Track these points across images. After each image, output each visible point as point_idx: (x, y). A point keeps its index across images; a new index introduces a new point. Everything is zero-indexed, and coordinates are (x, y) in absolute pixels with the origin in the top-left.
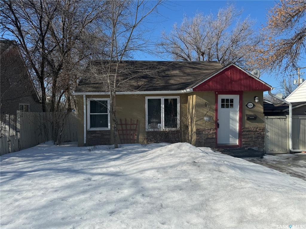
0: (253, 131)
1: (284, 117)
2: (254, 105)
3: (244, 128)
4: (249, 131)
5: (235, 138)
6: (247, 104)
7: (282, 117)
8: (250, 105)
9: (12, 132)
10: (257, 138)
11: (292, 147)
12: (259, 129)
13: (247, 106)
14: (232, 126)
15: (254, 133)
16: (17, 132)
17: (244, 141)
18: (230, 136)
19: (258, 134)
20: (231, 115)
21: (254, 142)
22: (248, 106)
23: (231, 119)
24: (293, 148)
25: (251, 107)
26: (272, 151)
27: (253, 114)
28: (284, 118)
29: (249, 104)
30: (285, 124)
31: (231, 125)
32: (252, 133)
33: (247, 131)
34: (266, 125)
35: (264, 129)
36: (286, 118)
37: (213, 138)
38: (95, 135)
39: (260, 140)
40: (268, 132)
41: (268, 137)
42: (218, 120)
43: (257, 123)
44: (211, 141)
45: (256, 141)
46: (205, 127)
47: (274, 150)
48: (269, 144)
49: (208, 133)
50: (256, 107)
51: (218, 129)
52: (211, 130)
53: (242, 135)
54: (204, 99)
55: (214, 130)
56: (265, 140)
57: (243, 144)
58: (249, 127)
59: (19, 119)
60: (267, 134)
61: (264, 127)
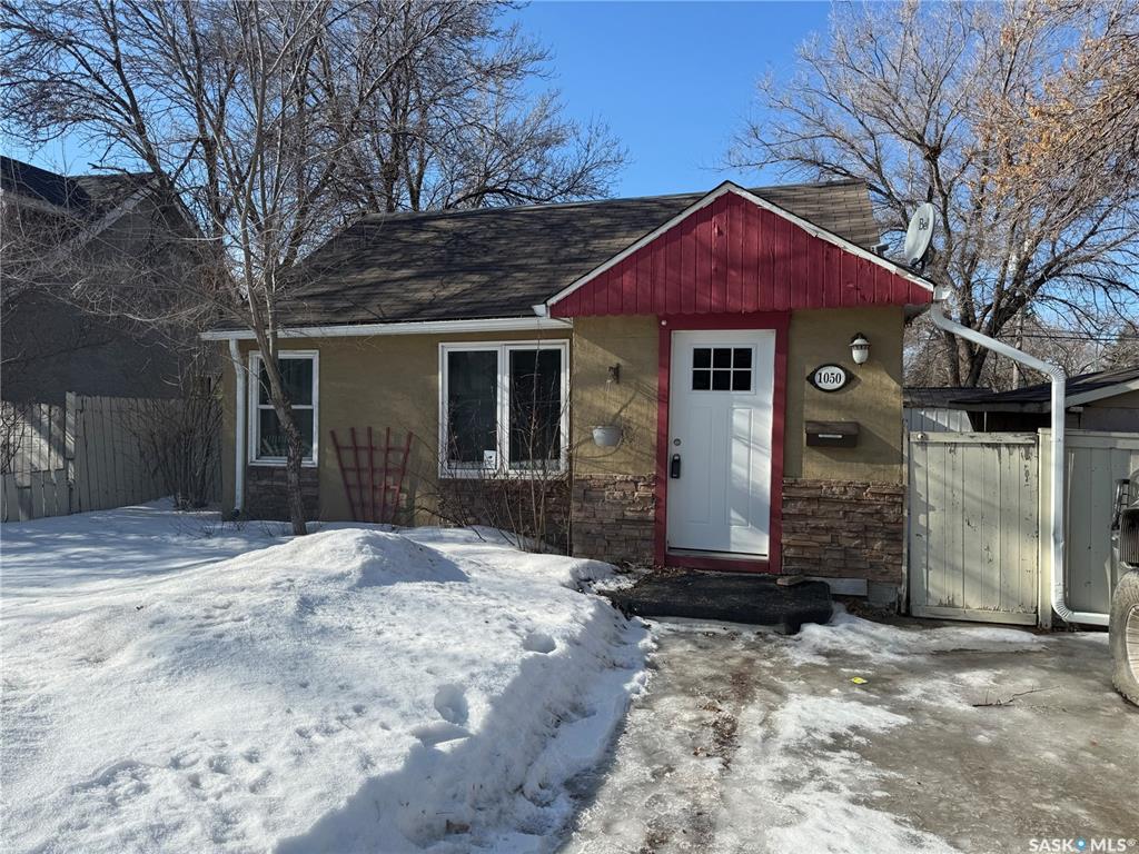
0: (839, 502)
1: (1021, 438)
2: (850, 379)
3: (791, 486)
4: (818, 500)
5: (757, 525)
6: (813, 374)
7: (1009, 437)
8: (831, 378)
9: (56, 461)
10: (864, 533)
11: (1060, 596)
12: (873, 494)
13: (811, 379)
14: (743, 472)
15: (845, 513)
16: (66, 460)
17: (795, 546)
18: (734, 515)
19: (871, 515)
20: (739, 420)
21: (845, 551)
22: (817, 378)
23: (739, 438)
24: (1069, 603)
25: (836, 385)
26: (951, 605)
27: (843, 419)
28: (1019, 445)
29: (824, 372)
30: (1027, 473)
31: (738, 469)
32: (838, 512)
33: (809, 500)
34: (919, 476)
35: (900, 496)
36: (1033, 445)
37: (642, 521)
38: (270, 483)
39: (878, 545)
40: (928, 508)
41: (924, 537)
42: (677, 442)
43: (866, 462)
44: (637, 534)
45: (854, 552)
46: (614, 472)
47: (957, 603)
48: (930, 572)
49: (625, 496)
50: (859, 386)
51: (672, 483)
52: (636, 483)
53: (783, 517)
54: (610, 351)
55: (648, 486)
56: (905, 551)
57: (786, 557)
58: (818, 481)
59: (70, 419)
60: (922, 518)
61: (905, 482)
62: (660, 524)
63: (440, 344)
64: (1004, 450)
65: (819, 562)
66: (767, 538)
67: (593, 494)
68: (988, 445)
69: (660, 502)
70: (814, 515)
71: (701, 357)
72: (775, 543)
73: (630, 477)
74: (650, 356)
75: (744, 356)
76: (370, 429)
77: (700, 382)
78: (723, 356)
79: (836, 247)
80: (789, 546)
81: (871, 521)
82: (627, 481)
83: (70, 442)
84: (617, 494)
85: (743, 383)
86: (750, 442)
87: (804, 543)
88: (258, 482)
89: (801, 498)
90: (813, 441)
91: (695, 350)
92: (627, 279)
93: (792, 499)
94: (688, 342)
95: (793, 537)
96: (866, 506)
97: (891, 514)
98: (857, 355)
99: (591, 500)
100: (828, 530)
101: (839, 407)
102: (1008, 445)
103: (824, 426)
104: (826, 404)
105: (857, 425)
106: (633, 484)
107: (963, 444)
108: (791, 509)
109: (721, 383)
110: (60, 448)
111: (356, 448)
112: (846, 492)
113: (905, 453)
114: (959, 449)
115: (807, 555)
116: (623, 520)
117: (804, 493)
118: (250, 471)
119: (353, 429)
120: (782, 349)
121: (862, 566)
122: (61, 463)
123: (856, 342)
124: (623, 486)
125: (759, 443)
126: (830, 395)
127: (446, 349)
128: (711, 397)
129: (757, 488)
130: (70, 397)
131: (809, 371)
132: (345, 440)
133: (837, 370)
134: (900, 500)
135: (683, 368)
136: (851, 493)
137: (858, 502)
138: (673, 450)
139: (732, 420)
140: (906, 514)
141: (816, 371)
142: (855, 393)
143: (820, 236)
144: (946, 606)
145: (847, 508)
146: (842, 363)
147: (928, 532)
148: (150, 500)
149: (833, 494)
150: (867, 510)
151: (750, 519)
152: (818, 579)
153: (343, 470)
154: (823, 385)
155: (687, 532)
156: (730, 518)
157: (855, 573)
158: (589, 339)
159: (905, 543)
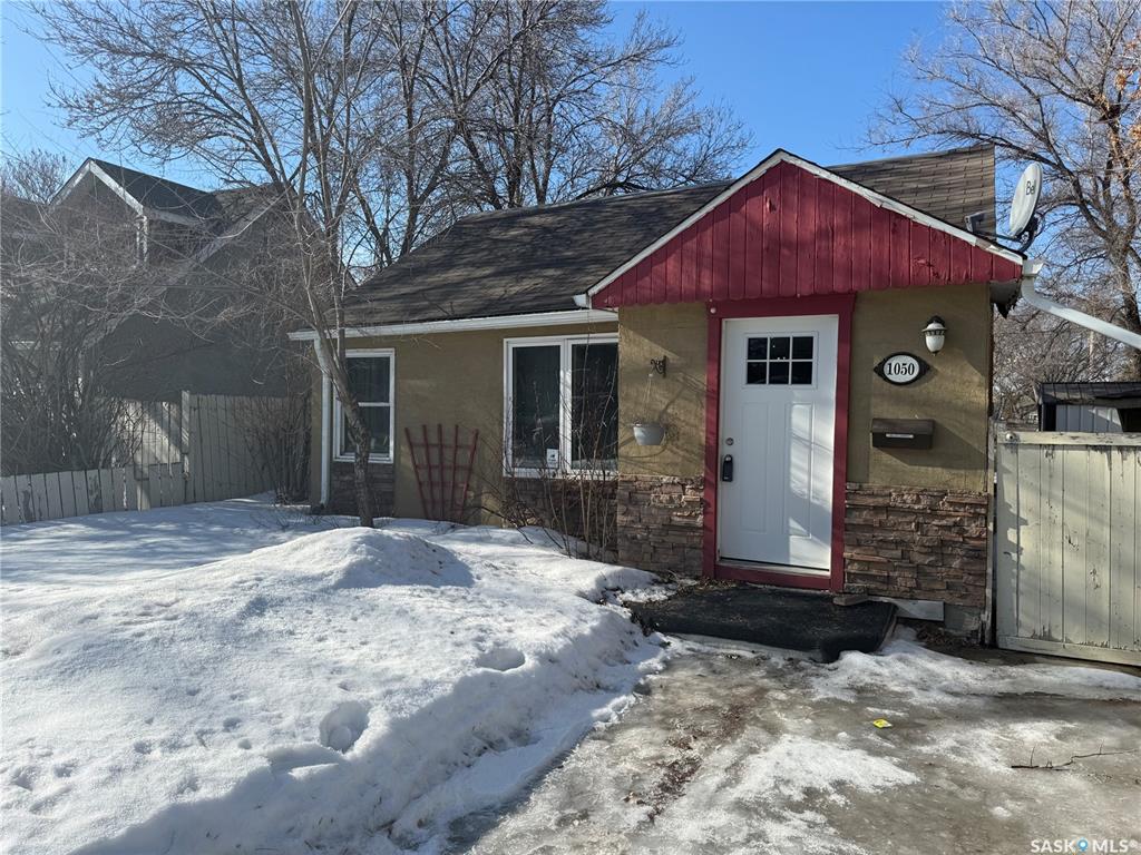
0: (910, 511)
1: (1137, 440)
2: (925, 369)
3: (855, 492)
4: (887, 509)
5: (819, 536)
6: (882, 364)
8: (902, 369)
9: (175, 455)
12: (951, 504)
13: (879, 371)
14: (804, 477)
15: (918, 525)
16: (183, 454)
17: (859, 561)
18: (793, 524)
19: (948, 528)
20: (799, 420)
22: (886, 370)
25: (909, 377)
26: (1048, 637)
27: (917, 416)
28: (1136, 448)
29: (894, 361)
31: (797, 472)
32: (909, 523)
33: (877, 509)
34: (1008, 485)
35: (988, 507)
37: (690, 528)
39: (956, 563)
40: (1018, 522)
41: (1014, 556)
42: (730, 441)
43: (943, 466)
44: (684, 541)
45: (928, 570)
46: (660, 473)
47: (1055, 635)
48: (1021, 598)
49: (671, 500)
50: (936, 378)
51: (721, 484)
52: (683, 486)
53: (847, 528)
54: (655, 343)
55: (696, 489)
56: (990, 571)
57: (849, 574)
58: (886, 487)
59: (186, 417)
60: (1011, 535)
61: (991, 491)
62: (710, 530)
63: (505, 340)
64: (1115, 453)
65: (889, 580)
66: (830, 550)
67: (639, 496)
68: (1095, 448)
69: (709, 507)
70: (882, 526)
71: (756, 347)
72: (837, 557)
73: (677, 480)
74: (699, 348)
75: (804, 346)
76: (440, 426)
77: (755, 376)
78: (780, 345)
79: (905, 217)
80: (852, 561)
81: (948, 535)
82: (673, 484)
83: (185, 437)
84: (664, 497)
85: (804, 375)
86: (810, 445)
87: (871, 559)
88: (341, 478)
89: (866, 507)
90: (881, 442)
91: (750, 340)
92: (672, 264)
93: (856, 508)
94: (742, 331)
95: (857, 551)
96: (943, 517)
97: (973, 529)
98: (930, 341)
99: (636, 503)
100: (897, 543)
101: (914, 403)
102: (1120, 448)
103: (893, 425)
104: (898, 400)
105: (933, 423)
106: (680, 488)
107: (1064, 447)
108: (857, 518)
109: (779, 376)
110: (178, 443)
111: (427, 445)
112: (918, 501)
113: (991, 457)
114: (1059, 453)
115: (874, 572)
116: (669, 526)
117: (870, 501)
118: (336, 468)
119: (424, 427)
120: (846, 337)
121: (938, 586)
122: (178, 456)
123: (931, 327)
124: (669, 489)
125: (821, 445)
126: (902, 389)
127: (511, 344)
128: (767, 391)
129: (817, 493)
130: (186, 395)
131: (876, 362)
132: (418, 437)
133: (909, 360)
134: (983, 511)
135: (736, 360)
136: (925, 502)
137: (933, 512)
138: (725, 450)
139: (790, 418)
140: (991, 527)
141: (885, 361)
142: (931, 387)
143: (885, 206)
144: (1040, 638)
145: (921, 520)
146: (916, 353)
147: (1019, 550)
148: (255, 493)
149: (905, 502)
150: (944, 522)
151: (812, 530)
152: (885, 600)
153: (416, 467)
154: (893, 377)
155: (741, 540)
156: (789, 527)
157: (931, 593)
158: (635, 330)
159: (990, 562)
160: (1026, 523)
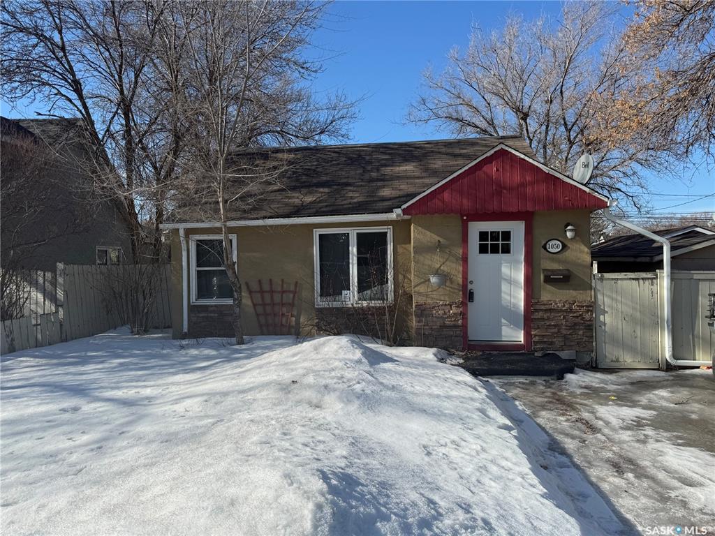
0: (561, 311)
1: (649, 275)
2: (564, 246)
3: (536, 304)
4: (551, 310)
5: (517, 326)
6: (545, 244)
7: (644, 275)
8: (555, 246)
9: (50, 307)
10: (574, 326)
11: (671, 353)
12: (578, 306)
14: (508, 298)
15: (564, 317)
16: (57, 306)
17: (539, 336)
18: (503, 321)
19: (577, 317)
20: (505, 270)
21: (565, 336)
22: (547, 247)
23: (505, 279)
24: (675, 356)
25: (557, 250)
26: (617, 361)
27: (561, 268)
28: (648, 279)
29: (551, 243)
30: (652, 292)
31: (505, 297)
32: (560, 316)
33: (546, 311)
34: (600, 297)
35: (592, 307)
36: (655, 278)
37: (456, 326)
38: (206, 315)
39: (581, 332)
40: (604, 312)
41: (603, 327)
42: (471, 282)
43: (573, 290)
44: (452, 333)
45: (569, 336)
46: (437, 300)
47: (620, 360)
48: (607, 345)
49: (445, 313)
50: (569, 251)
51: (469, 304)
52: (451, 306)
53: (532, 320)
55: (458, 307)
56: (594, 334)
57: (534, 342)
58: (550, 301)
59: (60, 280)
60: (602, 318)
61: (593, 300)
62: (465, 326)
63: (314, 230)
64: (641, 281)
65: (552, 343)
66: (523, 332)
67: (426, 313)
68: (633, 279)
69: (464, 315)
70: (548, 319)
71: (483, 236)
72: (528, 335)
73: (447, 303)
74: (457, 236)
75: (507, 236)
76: (271, 280)
77: (483, 249)
78: (495, 236)
79: (559, 178)
80: (535, 335)
81: (579, 320)
82: (446, 305)
83: (60, 294)
84: (441, 312)
85: (506, 250)
86: (511, 282)
87: (544, 334)
89: (541, 310)
90: (548, 280)
91: (480, 232)
92: (446, 195)
94: (476, 228)
95: (538, 331)
96: (574, 312)
97: (587, 316)
98: (569, 234)
99: (425, 316)
100: (555, 326)
101: (559, 261)
102: (643, 279)
103: (554, 272)
104: (553, 260)
105: (568, 270)
106: (449, 307)
107: (621, 279)
108: (537, 316)
109: (495, 250)
110: (54, 299)
111: (262, 292)
112: (564, 306)
113: (593, 285)
114: (619, 281)
115: (545, 340)
116: (443, 326)
117: (543, 307)
118: (192, 308)
119: (260, 281)
120: (529, 232)
121: (572, 344)
123: (569, 228)
124: (443, 307)
125: (516, 283)
126: (555, 255)
127: (317, 232)
128: (489, 257)
129: (515, 306)
130: (60, 266)
131: (542, 244)
132: (255, 287)
133: (558, 242)
135: (474, 242)
136: (567, 306)
137: (571, 311)
138: (470, 287)
139: (501, 270)
140: (594, 316)
141: (547, 243)
142: (567, 254)
144: (615, 362)
145: (565, 314)
146: (560, 239)
147: (605, 324)
149: (558, 307)
150: (575, 315)
151: (513, 323)
152: (551, 352)
154: (550, 250)
155: (479, 330)
156: (501, 322)
157: (570, 348)
158: (422, 227)
159: (594, 330)
160: (607, 312)
